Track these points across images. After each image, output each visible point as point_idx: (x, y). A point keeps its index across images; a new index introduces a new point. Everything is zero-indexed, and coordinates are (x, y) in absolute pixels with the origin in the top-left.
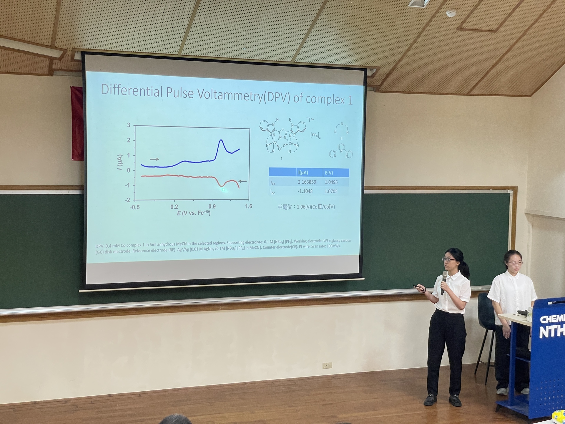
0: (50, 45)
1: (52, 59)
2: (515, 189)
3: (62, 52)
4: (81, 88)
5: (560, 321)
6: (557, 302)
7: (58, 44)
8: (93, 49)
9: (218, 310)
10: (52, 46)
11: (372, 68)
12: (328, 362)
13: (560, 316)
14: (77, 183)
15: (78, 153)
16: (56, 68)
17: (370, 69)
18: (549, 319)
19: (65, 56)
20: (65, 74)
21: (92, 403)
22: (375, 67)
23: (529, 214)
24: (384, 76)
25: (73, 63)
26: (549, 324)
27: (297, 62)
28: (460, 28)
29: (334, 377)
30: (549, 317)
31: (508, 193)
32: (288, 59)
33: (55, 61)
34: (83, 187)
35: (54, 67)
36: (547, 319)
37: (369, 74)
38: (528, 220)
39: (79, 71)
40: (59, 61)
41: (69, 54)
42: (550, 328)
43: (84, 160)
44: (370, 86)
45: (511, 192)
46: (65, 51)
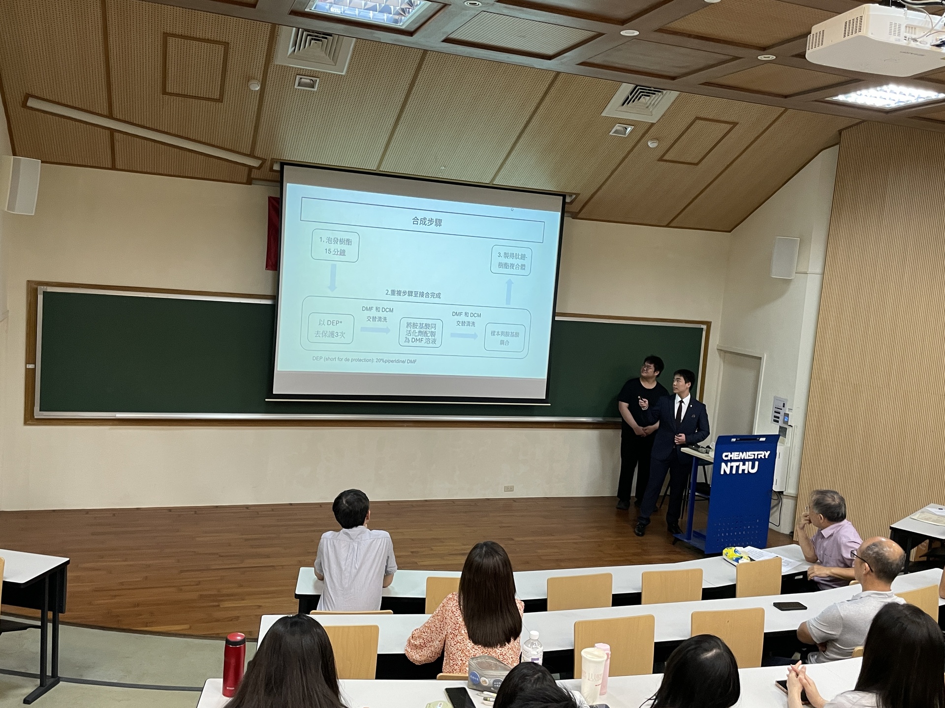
0: (249, 153)
1: (251, 168)
2: (709, 324)
3: (260, 162)
4: (279, 198)
6: (741, 440)
7: (258, 153)
8: (292, 161)
10: (251, 155)
11: (571, 195)
12: (509, 485)
13: (742, 454)
14: (269, 292)
15: (272, 263)
16: (255, 177)
17: (569, 196)
18: (731, 456)
19: (264, 165)
20: (263, 184)
21: (273, 510)
22: (574, 193)
23: (721, 350)
24: (582, 205)
25: (271, 173)
26: (731, 460)
27: (495, 184)
28: (661, 159)
29: (514, 500)
30: (731, 454)
31: (702, 327)
32: (486, 180)
33: (253, 170)
34: (275, 297)
35: (252, 176)
37: (568, 200)
38: (720, 356)
39: (276, 181)
40: (258, 171)
41: (268, 164)
42: (732, 465)
43: (276, 270)
44: (568, 212)
45: (704, 327)
46: (264, 161)
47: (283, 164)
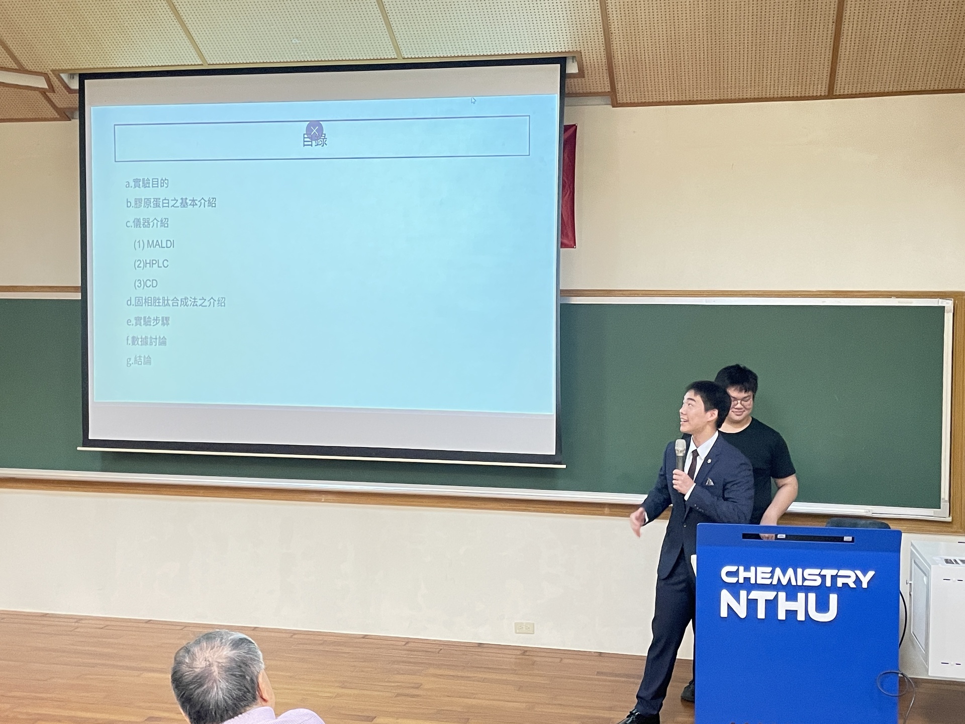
0: (15, 66)
1: (43, 92)
3: (44, 79)
5: (784, 582)
7: (27, 65)
9: (320, 501)
10: (23, 70)
11: (575, 56)
12: (524, 621)
13: (784, 573)
18: (747, 575)
19: (53, 84)
24: (606, 72)
26: (748, 585)
30: (747, 569)
31: (940, 305)
33: (48, 94)
35: (58, 105)
36: (742, 574)
37: (572, 68)
40: (55, 95)
41: (55, 80)
42: (750, 597)
45: (948, 304)
47: (83, 78)
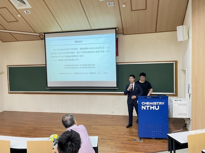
1: (39, 36)
10: (36, 33)
13: (151, 103)
17: (117, 28)
18: (146, 103)
24: (122, 30)
28: (132, 11)
32: (90, 28)
42: (146, 107)
45: (174, 63)
47: (45, 34)
